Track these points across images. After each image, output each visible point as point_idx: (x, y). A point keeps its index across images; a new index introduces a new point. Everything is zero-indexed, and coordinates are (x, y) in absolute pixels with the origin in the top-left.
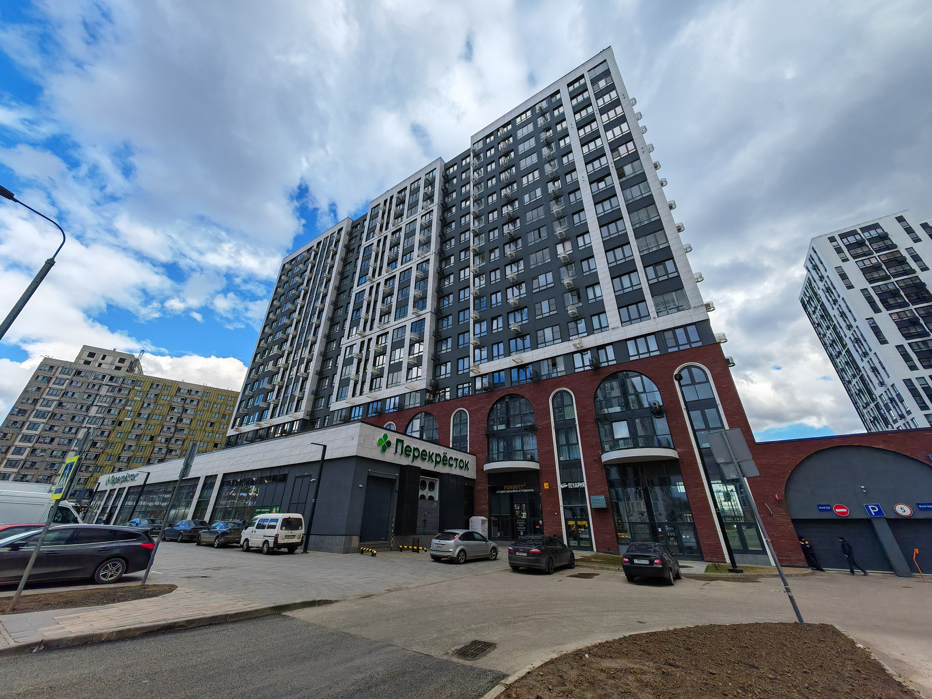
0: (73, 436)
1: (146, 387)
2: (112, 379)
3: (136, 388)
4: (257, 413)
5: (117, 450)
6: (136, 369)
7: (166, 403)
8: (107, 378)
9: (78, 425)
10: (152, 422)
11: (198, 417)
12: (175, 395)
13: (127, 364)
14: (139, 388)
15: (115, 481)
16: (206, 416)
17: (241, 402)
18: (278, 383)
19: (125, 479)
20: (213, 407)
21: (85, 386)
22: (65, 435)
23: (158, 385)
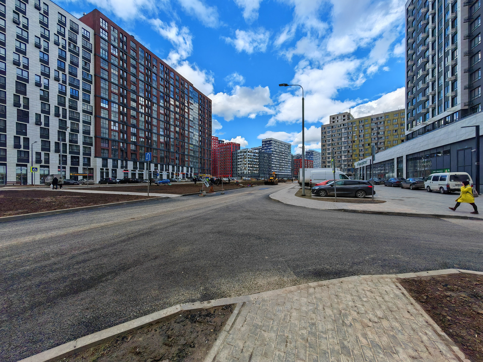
0: (341, 150)
1: (358, 124)
2: (344, 125)
3: (354, 125)
4: (421, 117)
5: (357, 152)
6: (351, 117)
7: (369, 127)
8: (342, 125)
9: (341, 146)
10: (366, 138)
11: (387, 130)
12: (371, 123)
13: (346, 117)
14: (355, 125)
15: (360, 164)
16: (391, 128)
17: (407, 114)
18: (430, 93)
19: (363, 163)
20: (393, 122)
21: (336, 131)
22: (339, 150)
23: (362, 121)
